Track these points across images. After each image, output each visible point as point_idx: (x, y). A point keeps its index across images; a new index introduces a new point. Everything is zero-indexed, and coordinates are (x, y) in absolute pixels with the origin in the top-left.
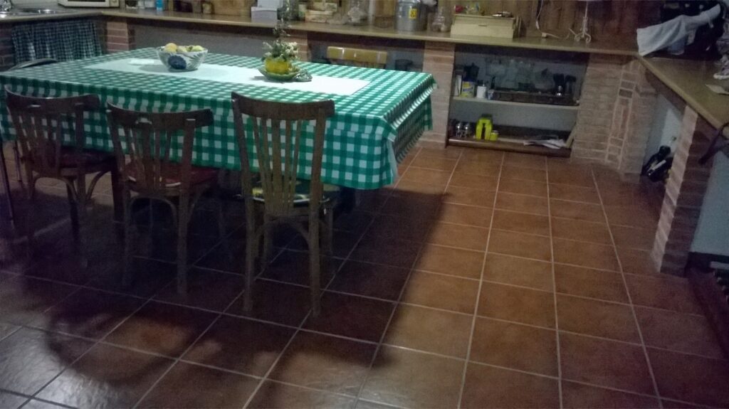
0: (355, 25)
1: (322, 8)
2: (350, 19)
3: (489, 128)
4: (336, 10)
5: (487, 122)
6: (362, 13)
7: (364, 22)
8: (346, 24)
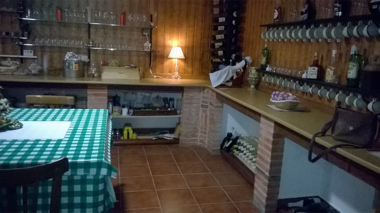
0: (34, 75)
1: (9, 65)
2: (31, 71)
3: (131, 132)
4: (19, 66)
5: (130, 128)
6: (39, 67)
7: (41, 73)
8: (28, 74)
